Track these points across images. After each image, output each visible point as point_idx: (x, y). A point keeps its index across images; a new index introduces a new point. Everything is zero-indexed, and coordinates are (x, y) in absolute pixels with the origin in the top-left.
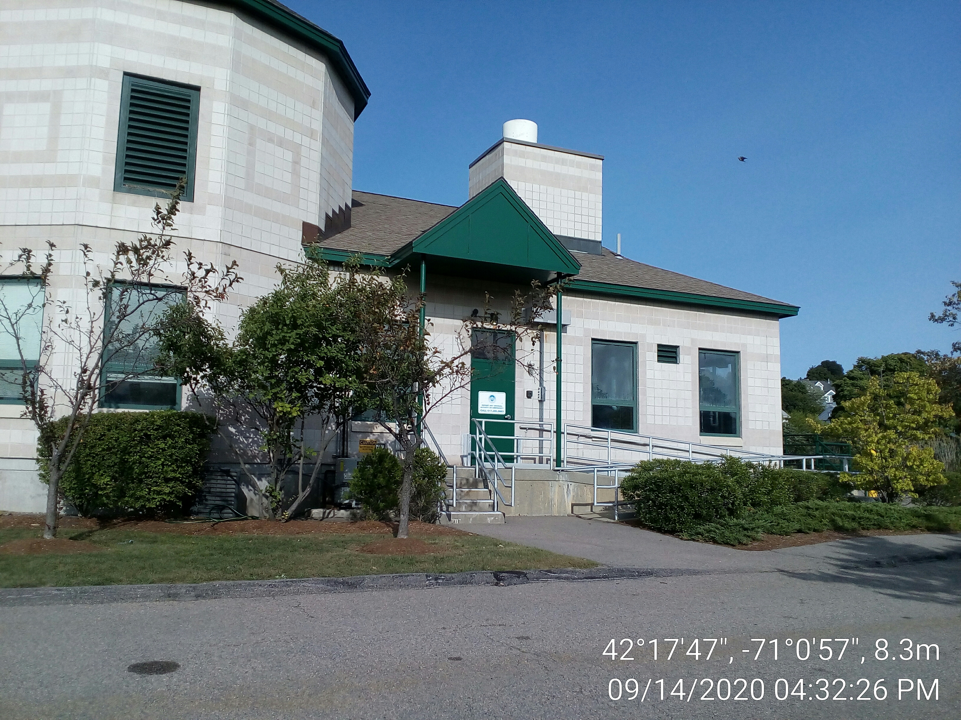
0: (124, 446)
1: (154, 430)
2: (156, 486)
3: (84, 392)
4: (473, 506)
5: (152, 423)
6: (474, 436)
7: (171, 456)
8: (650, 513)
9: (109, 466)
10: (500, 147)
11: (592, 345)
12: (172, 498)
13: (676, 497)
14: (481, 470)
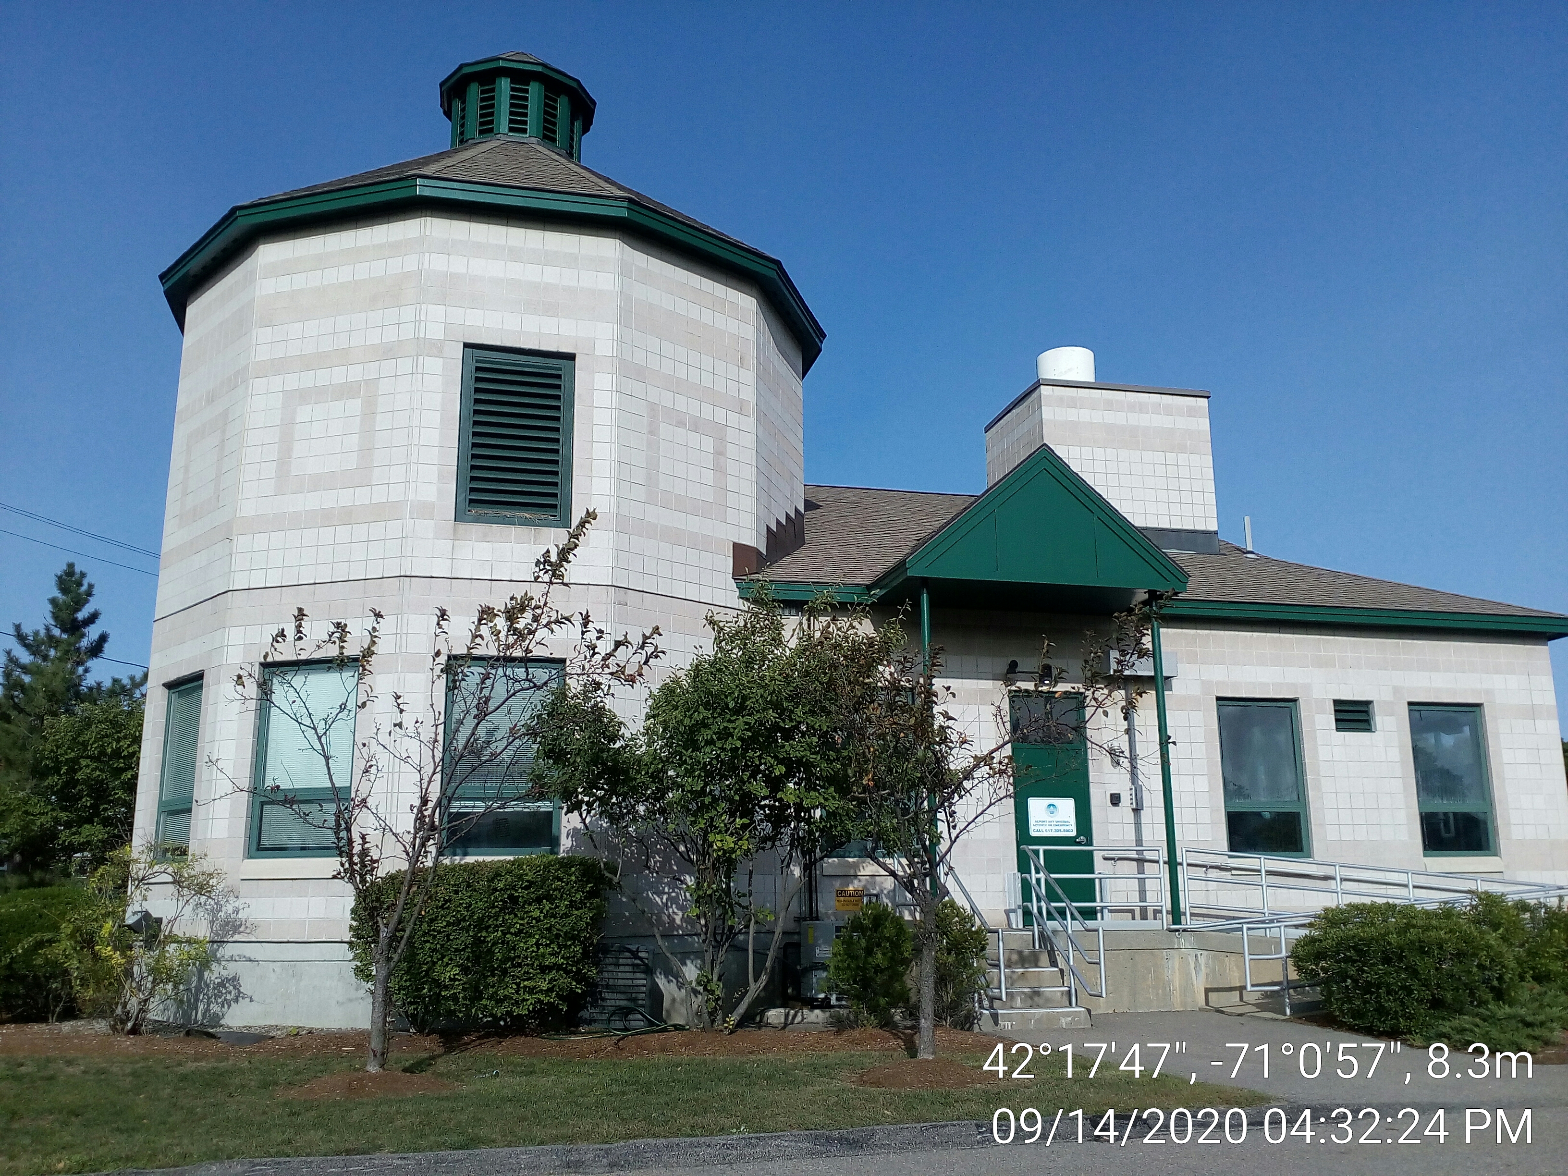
0: (478, 918)
1: (522, 888)
2: (527, 980)
3: (425, 835)
4: (1034, 997)
5: (520, 877)
6: (1027, 876)
7: (549, 929)
8: (1350, 1000)
9: (457, 950)
10: (1035, 395)
11: (1218, 709)
12: (552, 999)
13: (1396, 971)
14: (1041, 934)
